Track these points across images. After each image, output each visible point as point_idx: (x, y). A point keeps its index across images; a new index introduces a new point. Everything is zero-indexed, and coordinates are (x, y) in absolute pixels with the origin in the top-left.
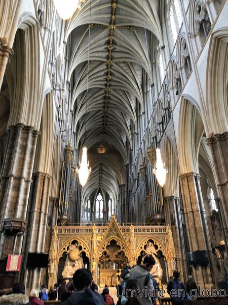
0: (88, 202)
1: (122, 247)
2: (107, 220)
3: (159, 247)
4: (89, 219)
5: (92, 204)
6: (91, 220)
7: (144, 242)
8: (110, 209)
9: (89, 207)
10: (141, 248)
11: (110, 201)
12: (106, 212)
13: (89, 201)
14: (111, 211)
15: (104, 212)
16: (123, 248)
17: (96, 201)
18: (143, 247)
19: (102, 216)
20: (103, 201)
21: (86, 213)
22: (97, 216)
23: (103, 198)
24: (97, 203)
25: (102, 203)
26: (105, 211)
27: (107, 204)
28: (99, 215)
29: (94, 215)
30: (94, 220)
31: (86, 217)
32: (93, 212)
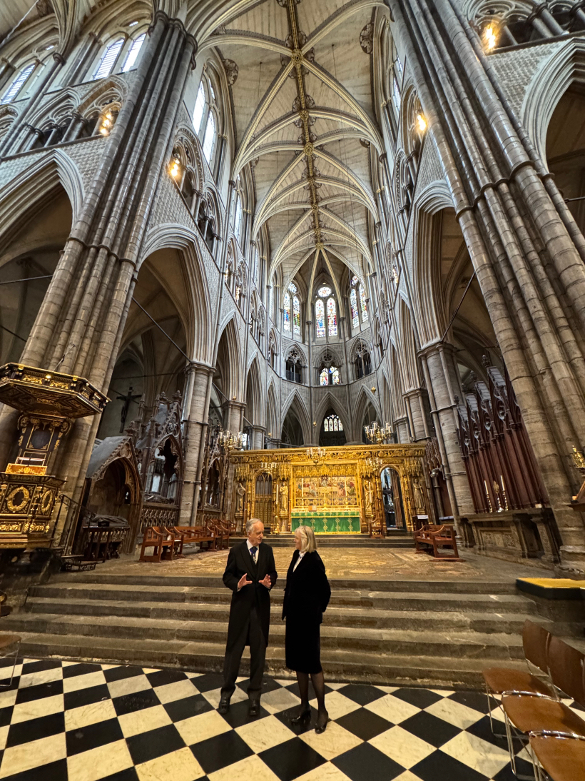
0: (291, 298)
2: (350, 336)
4: (299, 339)
5: (304, 305)
6: (304, 342)
8: (355, 308)
9: (297, 312)
11: (354, 291)
12: (344, 319)
13: (296, 299)
15: (339, 320)
17: (314, 300)
20: (335, 297)
21: (288, 323)
22: (320, 332)
23: (334, 292)
24: (319, 303)
25: (331, 302)
26: (341, 316)
27: (346, 300)
28: (325, 331)
29: (311, 330)
30: (314, 341)
31: (289, 332)
32: (308, 323)
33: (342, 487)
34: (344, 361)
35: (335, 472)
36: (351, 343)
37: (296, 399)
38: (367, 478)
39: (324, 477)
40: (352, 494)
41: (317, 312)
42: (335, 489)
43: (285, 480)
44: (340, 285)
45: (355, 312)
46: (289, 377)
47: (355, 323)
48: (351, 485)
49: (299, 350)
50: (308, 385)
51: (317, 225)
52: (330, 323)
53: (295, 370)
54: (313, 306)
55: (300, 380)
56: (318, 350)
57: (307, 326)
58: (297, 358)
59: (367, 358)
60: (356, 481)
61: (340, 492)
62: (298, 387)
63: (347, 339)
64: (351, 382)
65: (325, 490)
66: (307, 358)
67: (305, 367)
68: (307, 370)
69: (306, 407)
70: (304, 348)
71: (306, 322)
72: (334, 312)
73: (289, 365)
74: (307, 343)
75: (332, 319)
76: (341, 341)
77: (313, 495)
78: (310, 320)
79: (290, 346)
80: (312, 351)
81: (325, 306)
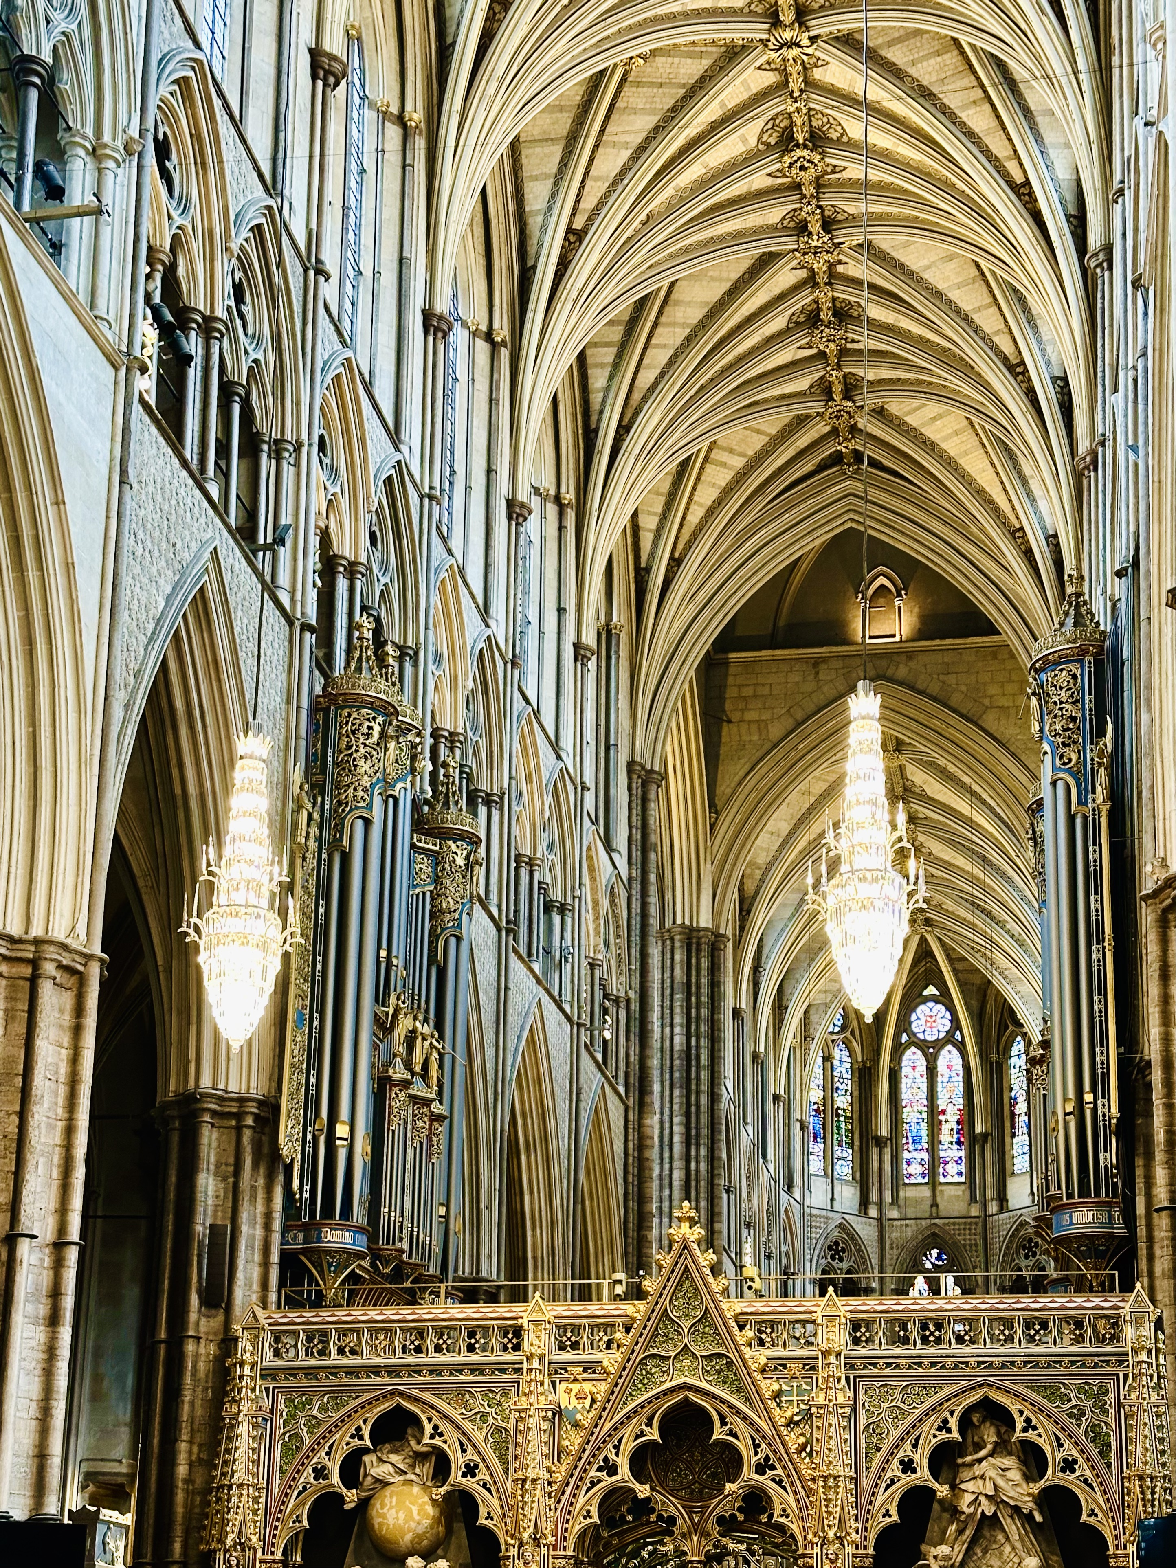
0: (828, 1057)
1: (750, 1460)
2: (1002, 1199)
3: (1053, 1456)
4: (848, 1196)
5: (864, 1076)
6: (864, 1203)
7: (934, 1420)
9: (842, 1101)
10: (908, 1466)
11: (1018, 1043)
12: (987, 1137)
13: (840, 1055)
15: (970, 1137)
16: (761, 1469)
17: (898, 1050)
18: (921, 1458)
20: (961, 1047)
21: (817, 1148)
24: (913, 1059)
25: (949, 1058)
26: (978, 1129)
27: (994, 1075)
29: (887, 1167)
30: (895, 1201)
31: (823, 1182)
32: (880, 1142)
36: (1001, 1225)
41: (905, 1096)
45: (1021, 1121)
47: (1019, 1155)
49: (852, 1236)
52: (945, 1136)
54: (893, 1073)
56: (906, 1235)
57: (874, 1151)
63: (993, 1207)
66: (874, 1261)
67: (867, 1290)
70: (866, 1230)
71: (872, 1137)
72: (960, 1102)
73: (824, 1283)
74: (873, 1212)
75: (949, 1123)
76: (975, 1211)
78: (884, 1132)
79: (830, 1229)
80: (894, 1235)
81: (932, 1073)
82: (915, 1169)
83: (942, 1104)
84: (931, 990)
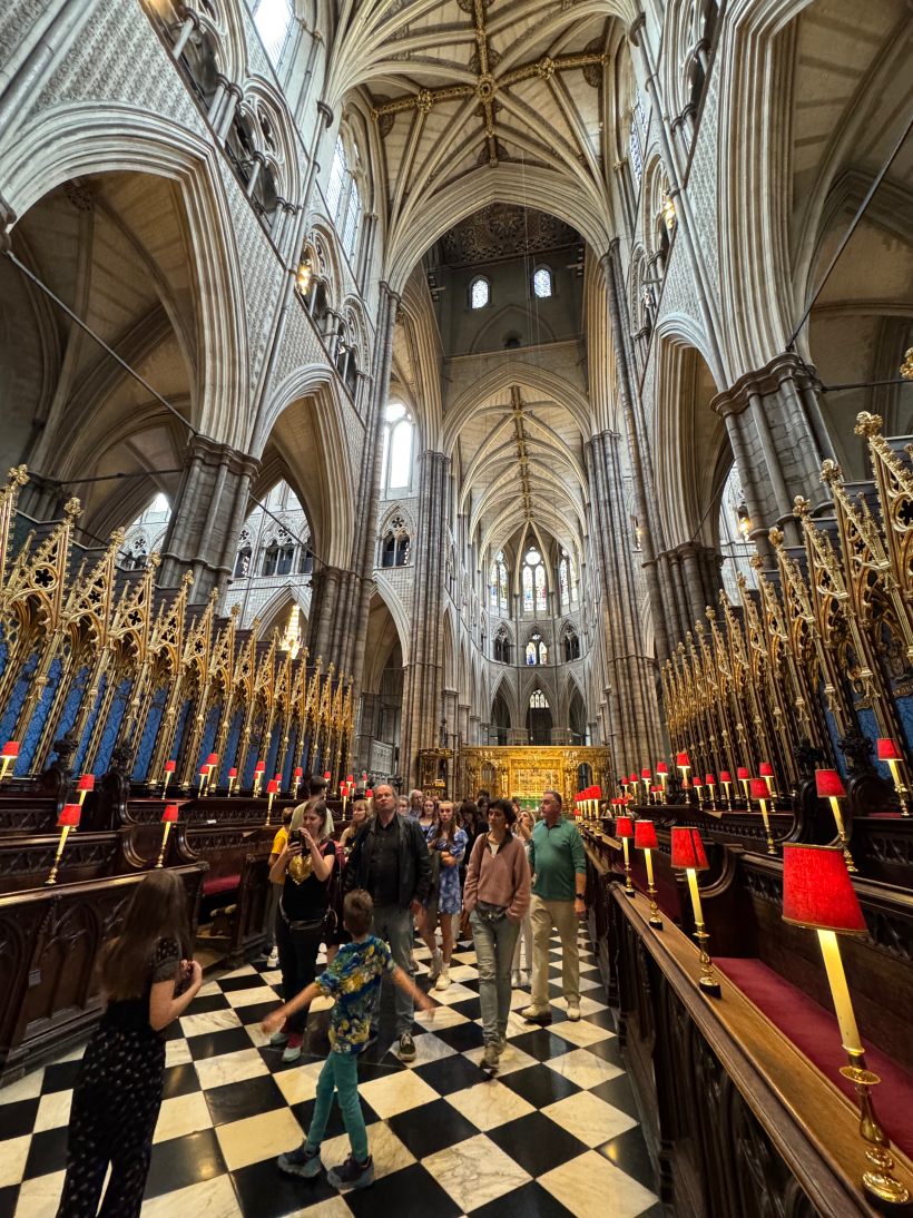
0: (498, 568)
2: (559, 614)
4: (505, 614)
5: (511, 575)
6: (511, 617)
8: (565, 582)
9: (503, 583)
11: (564, 562)
12: (554, 594)
13: (502, 567)
14: (570, 589)
15: (548, 595)
17: (522, 567)
19: (542, 607)
20: (544, 566)
21: (494, 597)
22: (528, 607)
23: (542, 559)
24: (527, 572)
25: (540, 570)
26: (550, 590)
27: (556, 572)
28: (535, 604)
29: (519, 605)
30: (521, 616)
31: (496, 607)
32: (516, 596)
33: (549, 777)
34: (552, 640)
35: (543, 765)
36: (559, 622)
37: (504, 681)
38: (568, 771)
39: (535, 769)
40: (556, 783)
41: (525, 583)
42: (544, 778)
43: (505, 771)
44: (550, 554)
45: (565, 588)
46: (497, 657)
47: (565, 600)
48: (556, 776)
49: (507, 627)
50: (515, 665)
51: (527, 505)
52: (538, 595)
53: (503, 651)
54: (521, 575)
55: (507, 659)
56: (525, 627)
57: (514, 600)
58: (504, 637)
59: (576, 641)
60: (560, 773)
61: (547, 781)
62: (506, 668)
63: (556, 617)
64: (559, 664)
65: (536, 779)
66: (515, 635)
67: (512, 646)
68: (515, 649)
69: (514, 689)
70: (511, 625)
71: (513, 594)
72: (544, 583)
73: (497, 642)
74: (514, 619)
75: (540, 591)
76: (550, 618)
77: (527, 782)
78: (517, 592)
79: (498, 625)
80: (521, 627)
81: (534, 575)
82: (529, 606)
83: (537, 584)
84: (533, 548)
